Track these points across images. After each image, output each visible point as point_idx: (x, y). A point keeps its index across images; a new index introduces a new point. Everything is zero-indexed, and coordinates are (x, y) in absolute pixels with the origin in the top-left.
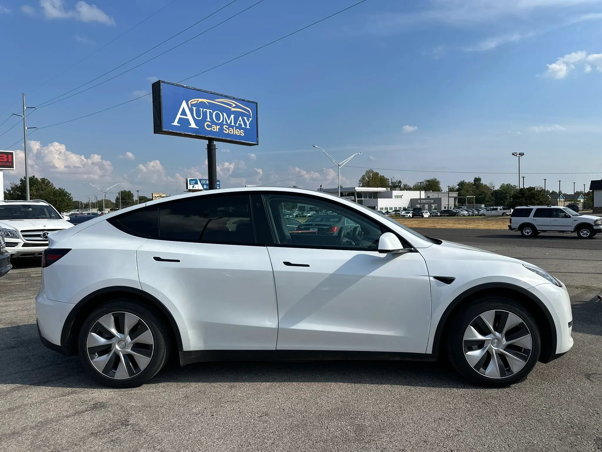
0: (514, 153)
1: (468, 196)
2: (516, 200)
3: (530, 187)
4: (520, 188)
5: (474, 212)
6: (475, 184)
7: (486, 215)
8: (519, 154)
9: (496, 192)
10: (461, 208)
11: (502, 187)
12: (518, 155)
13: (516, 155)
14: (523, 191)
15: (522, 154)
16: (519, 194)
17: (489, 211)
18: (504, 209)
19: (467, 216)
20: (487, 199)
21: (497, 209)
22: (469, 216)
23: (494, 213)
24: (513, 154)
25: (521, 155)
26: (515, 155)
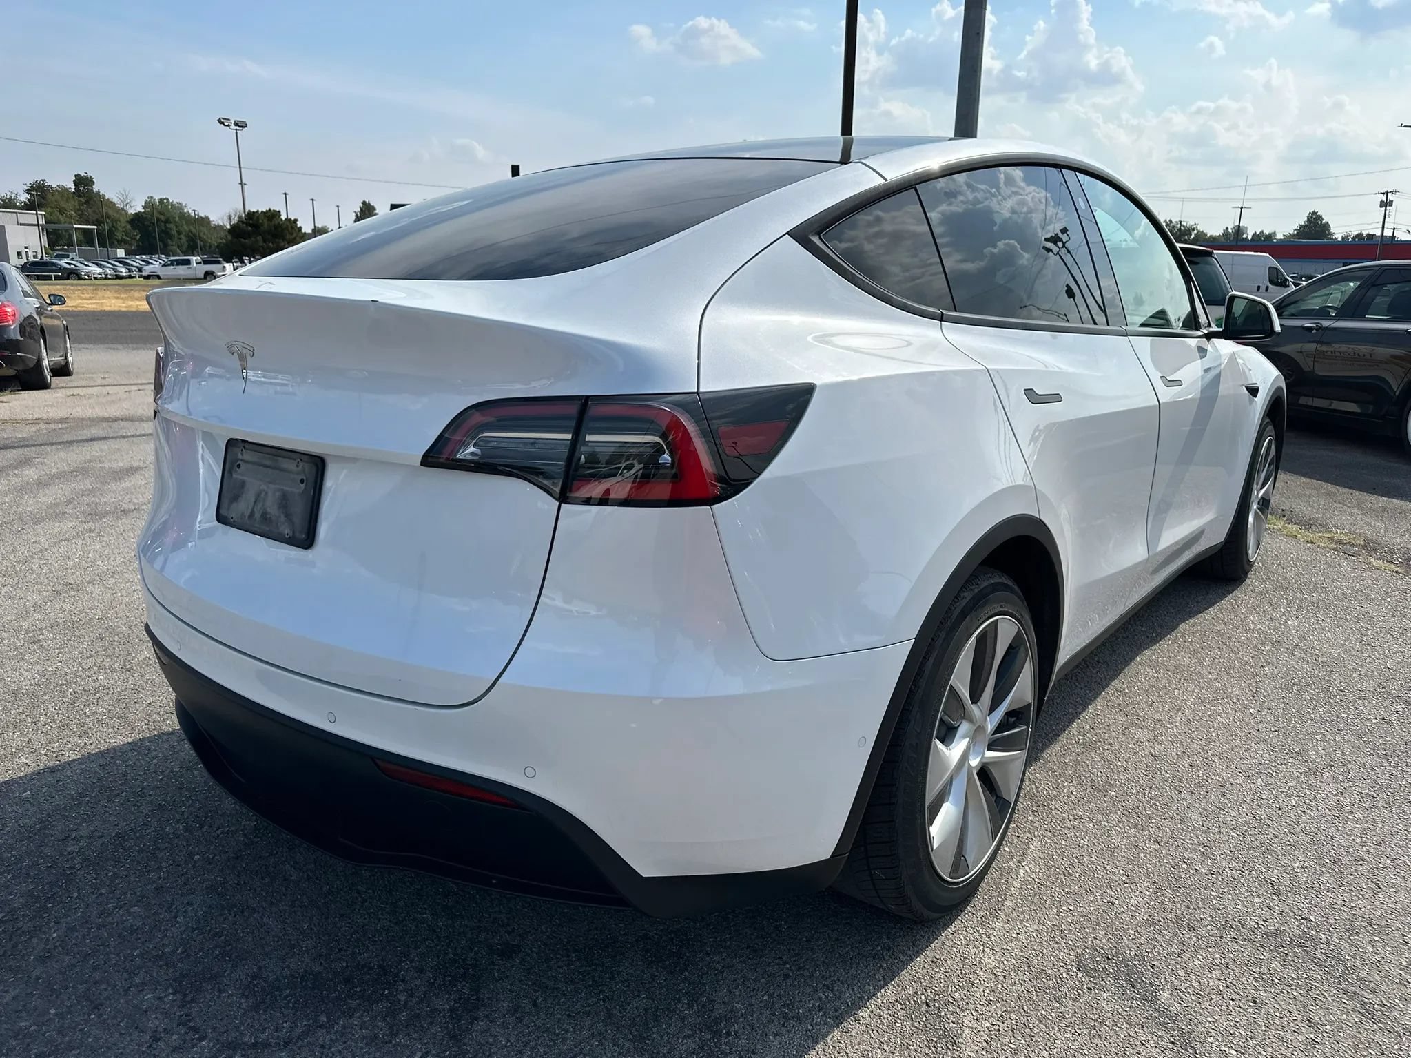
0: (223, 119)
1: (75, 224)
2: (242, 240)
3: (270, 210)
4: (247, 211)
5: (118, 269)
6: (78, 193)
7: (162, 277)
8: (236, 124)
9: (138, 216)
10: (67, 256)
11: (149, 204)
12: (233, 126)
13: (228, 126)
14: (255, 218)
15: (241, 125)
16: (247, 224)
17: (169, 265)
18: (206, 262)
19: (101, 279)
20: (119, 235)
21: (188, 262)
22: (106, 278)
23: (181, 271)
24: (220, 122)
25: (240, 127)
26: (225, 125)
